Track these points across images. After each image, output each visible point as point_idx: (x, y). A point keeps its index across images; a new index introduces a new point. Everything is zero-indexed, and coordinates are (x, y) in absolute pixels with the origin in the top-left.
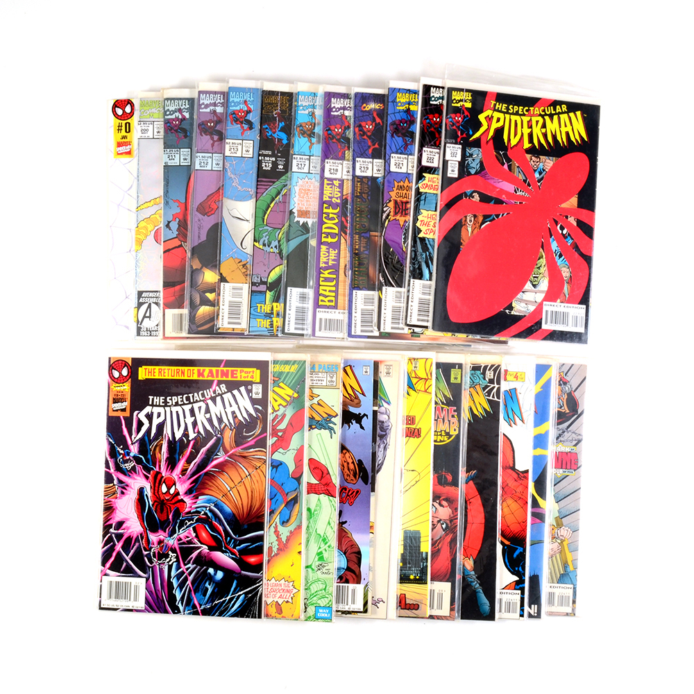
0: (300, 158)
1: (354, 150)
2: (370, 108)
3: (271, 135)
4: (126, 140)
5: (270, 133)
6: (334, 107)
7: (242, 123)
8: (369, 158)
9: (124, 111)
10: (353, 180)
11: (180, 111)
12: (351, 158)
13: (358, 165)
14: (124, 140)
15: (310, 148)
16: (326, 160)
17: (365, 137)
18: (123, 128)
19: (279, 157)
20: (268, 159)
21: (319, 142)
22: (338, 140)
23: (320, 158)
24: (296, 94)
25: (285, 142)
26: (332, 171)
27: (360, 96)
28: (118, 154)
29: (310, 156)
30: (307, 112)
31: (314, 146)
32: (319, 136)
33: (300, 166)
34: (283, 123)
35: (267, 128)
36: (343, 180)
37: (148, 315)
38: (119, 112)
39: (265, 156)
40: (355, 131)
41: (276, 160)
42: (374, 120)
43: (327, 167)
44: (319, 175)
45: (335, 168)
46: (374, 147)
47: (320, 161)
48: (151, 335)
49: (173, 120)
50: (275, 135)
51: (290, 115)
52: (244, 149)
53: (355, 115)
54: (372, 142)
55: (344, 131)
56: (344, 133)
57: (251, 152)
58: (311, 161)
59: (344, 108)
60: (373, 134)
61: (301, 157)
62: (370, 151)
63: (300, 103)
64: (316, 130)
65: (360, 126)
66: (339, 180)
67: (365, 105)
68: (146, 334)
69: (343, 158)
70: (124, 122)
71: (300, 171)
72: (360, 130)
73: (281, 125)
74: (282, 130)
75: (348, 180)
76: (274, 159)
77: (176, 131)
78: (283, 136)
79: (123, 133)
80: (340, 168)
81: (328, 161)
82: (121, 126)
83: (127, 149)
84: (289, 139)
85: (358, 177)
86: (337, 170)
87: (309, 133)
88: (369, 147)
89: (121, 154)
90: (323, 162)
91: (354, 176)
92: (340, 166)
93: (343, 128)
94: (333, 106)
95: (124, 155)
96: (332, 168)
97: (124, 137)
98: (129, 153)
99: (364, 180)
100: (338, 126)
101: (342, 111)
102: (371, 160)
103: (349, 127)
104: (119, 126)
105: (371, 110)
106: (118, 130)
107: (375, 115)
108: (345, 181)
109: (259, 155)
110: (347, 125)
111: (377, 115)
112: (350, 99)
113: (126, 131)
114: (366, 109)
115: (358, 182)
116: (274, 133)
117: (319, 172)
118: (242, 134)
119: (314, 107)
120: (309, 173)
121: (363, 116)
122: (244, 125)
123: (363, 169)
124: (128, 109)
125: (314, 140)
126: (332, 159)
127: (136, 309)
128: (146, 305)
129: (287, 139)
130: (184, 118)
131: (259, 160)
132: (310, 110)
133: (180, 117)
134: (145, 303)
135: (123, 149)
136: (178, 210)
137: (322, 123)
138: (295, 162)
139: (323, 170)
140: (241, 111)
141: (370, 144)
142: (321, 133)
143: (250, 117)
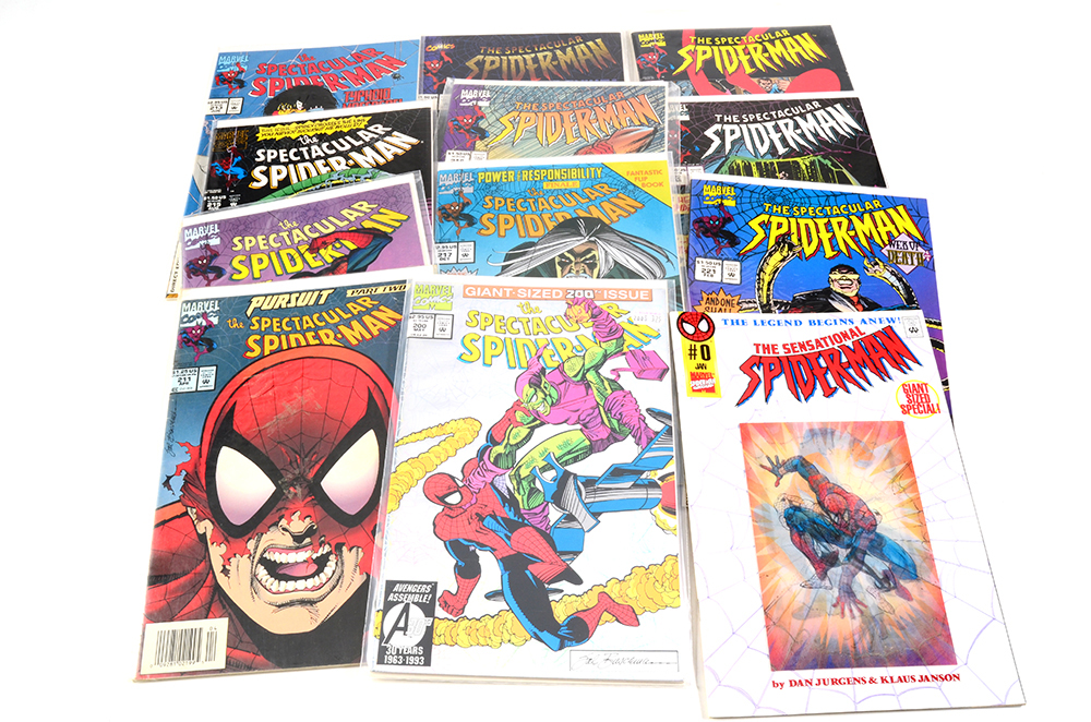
4: (704, 371)
9: (697, 328)
11: (205, 315)
14: (700, 370)
18: (699, 352)
28: (694, 391)
37: (401, 624)
38: (690, 329)
48: (404, 663)
49: (193, 328)
68: (395, 661)
70: (698, 345)
77: (196, 343)
79: (699, 359)
82: (695, 350)
83: (709, 383)
89: (700, 390)
95: (704, 393)
97: (701, 366)
98: (711, 390)
104: (691, 350)
106: (691, 355)
113: (703, 358)
124: (703, 326)
127: (381, 613)
128: (399, 607)
130: (210, 325)
133: (204, 323)
134: (397, 603)
135: (700, 384)
136: (187, 458)
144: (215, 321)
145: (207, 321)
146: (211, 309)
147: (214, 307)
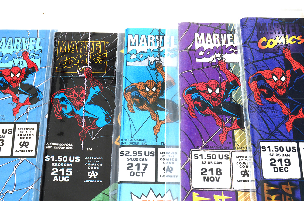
0: (135, 153)
1: (252, 127)
2: (275, 43)
3: (72, 112)
5: (70, 108)
6: (201, 49)
7: (15, 91)
8: (291, 141)
10: (259, 190)
12: (249, 145)
13: (265, 157)
15: (156, 130)
16: (193, 153)
17: (274, 99)
19: (90, 154)
20: (65, 159)
21: (174, 118)
22: (217, 111)
23: (178, 150)
24: (122, 35)
25: (101, 123)
26: (209, 174)
27: (253, 23)
29: (157, 147)
30: (145, 63)
31: (165, 127)
32: (174, 106)
33: (135, 169)
34: (98, 89)
35: (63, 99)
36: (236, 193)
39: (58, 153)
40: (249, 89)
41: (83, 161)
42: (287, 65)
43: (197, 166)
44: (180, 186)
45: (215, 167)
46: (295, 117)
47: (178, 156)
50: (81, 112)
51: (112, 72)
52: (18, 140)
53: (246, 58)
54: (291, 108)
55: (227, 92)
56: (227, 94)
57: (32, 146)
58: (160, 156)
59: (223, 50)
60: (289, 92)
61: (137, 149)
62: (289, 125)
63: (130, 48)
64: (167, 96)
65: (259, 78)
66: (227, 193)
67: (264, 39)
69: (231, 145)
71: (135, 179)
72: (260, 87)
73: (92, 92)
74: (95, 101)
75: (246, 191)
76: (78, 159)
78: (98, 112)
80: (225, 165)
81: (199, 153)
84: (109, 118)
85: (270, 182)
86: (219, 171)
87: (151, 101)
88: (286, 118)
90: (185, 155)
91: (260, 181)
92: (226, 162)
93: (223, 86)
94: (197, 46)
96: (208, 167)
99: (284, 187)
100: (213, 83)
101: (218, 55)
102: (294, 144)
103: (236, 84)
105: (278, 47)
107: (288, 56)
108: (240, 195)
109: (46, 152)
110: (231, 79)
111: (293, 55)
112: (233, 32)
114: (268, 46)
115: (271, 193)
116: (79, 107)
117: (179, 179)
118: (15, 111)
119: (160, 53)
120: (156, 182)
121: (263, 59)
122: (19, 95)
123: (278, 164)
125: (164, 115)
126: (206, 148)
129: (107, 119)
131: (45, 163)
132: (152, 59)
137: (178, 81)
138: (123, 162)
139: (187, 173)
140: (15, 69)
141: (285, 111)
142: (178, 100)
143: (32, 80)
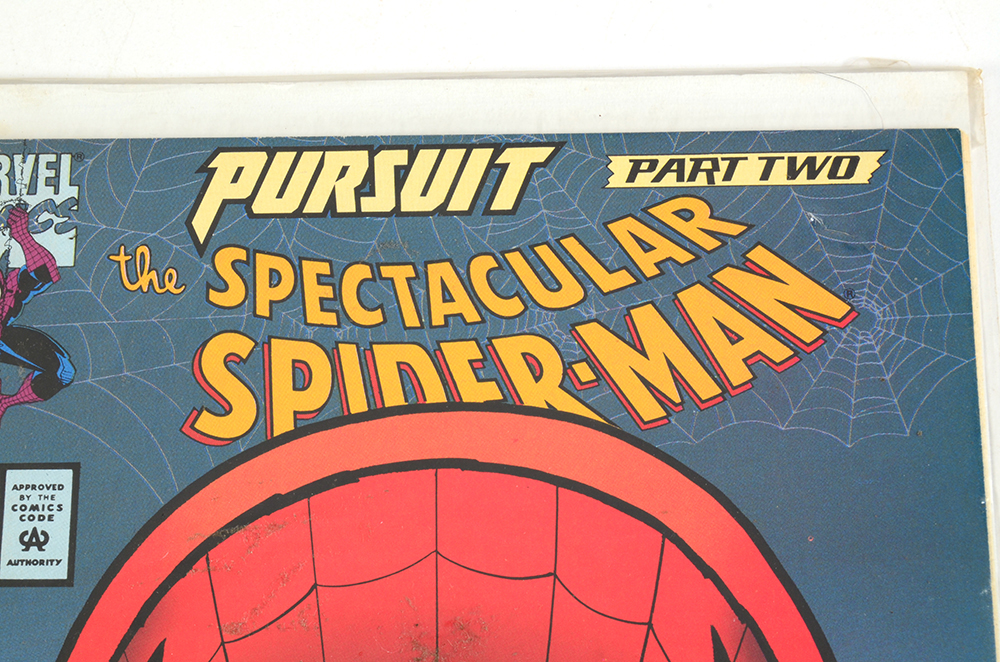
11: (19, 221)
130: (43, 269)
144: (62, 249)
145: (31, 249)
146: (44, 193)
147: (54, 183)
